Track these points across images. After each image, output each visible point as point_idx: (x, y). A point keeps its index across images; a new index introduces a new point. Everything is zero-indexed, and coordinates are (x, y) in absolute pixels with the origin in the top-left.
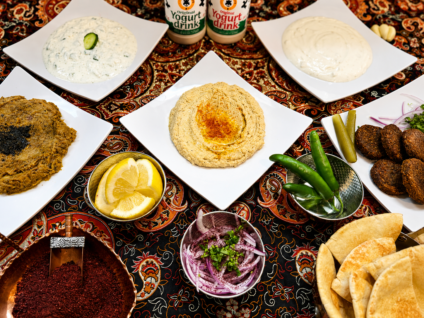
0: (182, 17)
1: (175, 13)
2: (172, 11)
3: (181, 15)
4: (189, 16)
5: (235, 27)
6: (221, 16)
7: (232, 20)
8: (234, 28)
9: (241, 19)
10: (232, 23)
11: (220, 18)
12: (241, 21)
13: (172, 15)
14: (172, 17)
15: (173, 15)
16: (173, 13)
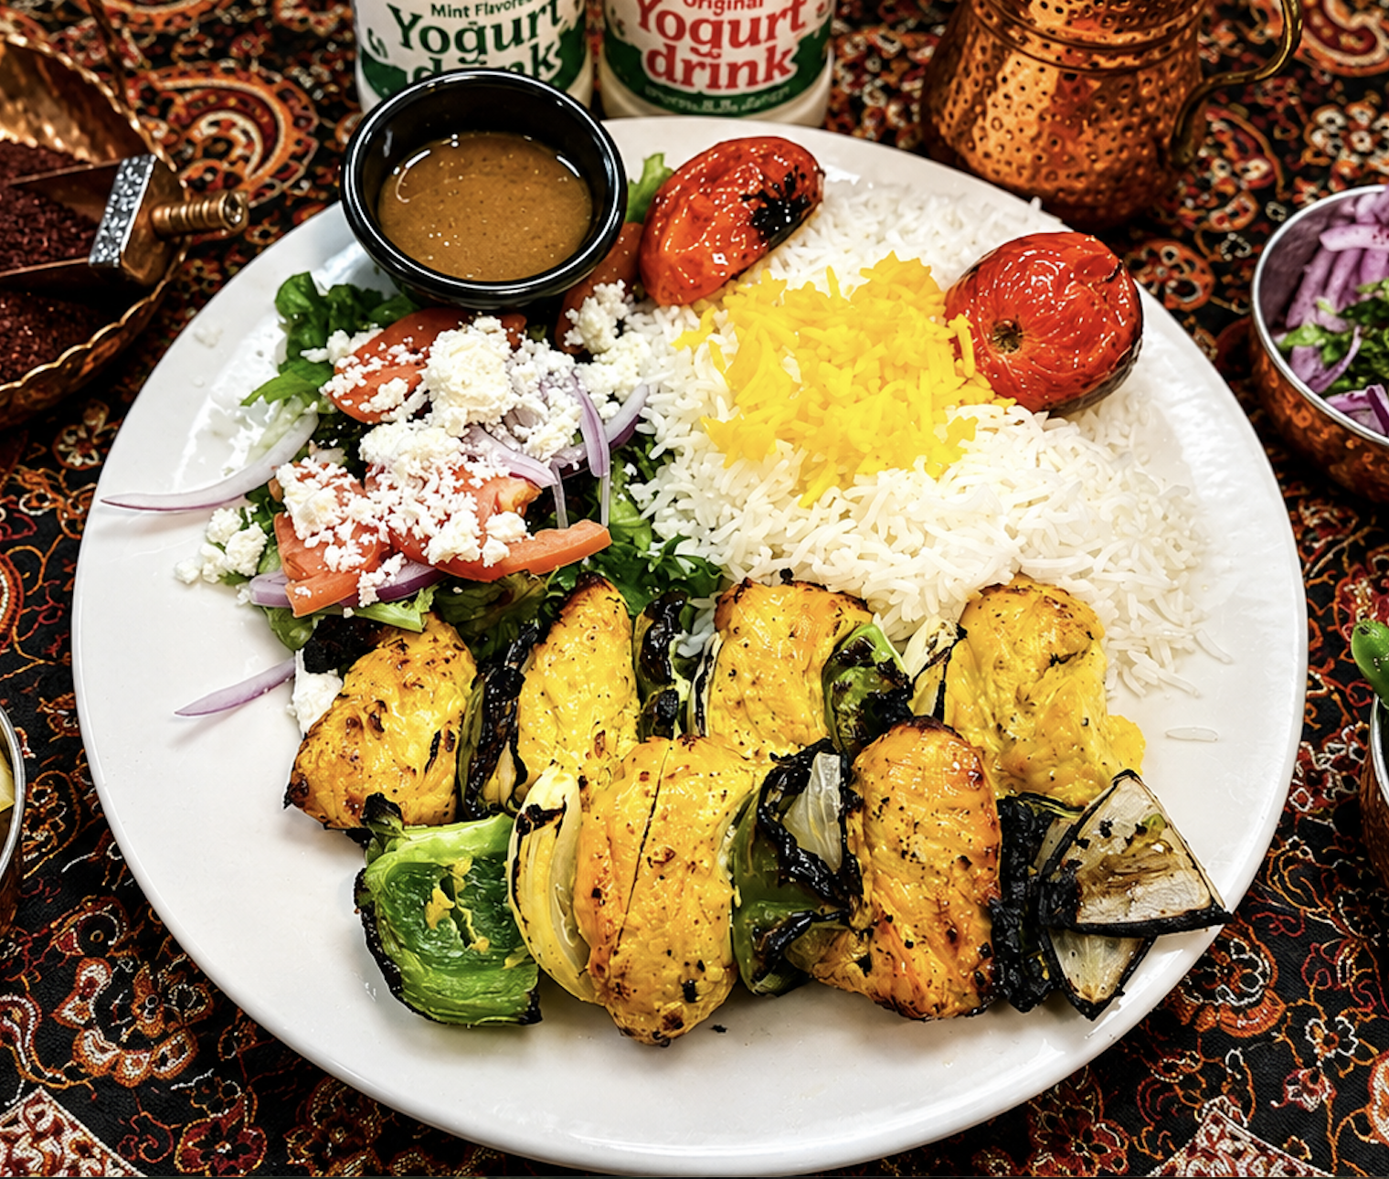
0: (460, 35)
1: (416, 18)
2: (396, 12)
3: (452, 25)
4: (498, 29)
5: (776, 73)
6: (688, 23)
7: (754, 39)
8: (769, 77)
9: (803, 25)
10: (758, 54)
11: (679, 35)
12: (806, 32)
13: (399, 30)
14: (400, 38)
15: (406, 30)
16: (407, 19)
